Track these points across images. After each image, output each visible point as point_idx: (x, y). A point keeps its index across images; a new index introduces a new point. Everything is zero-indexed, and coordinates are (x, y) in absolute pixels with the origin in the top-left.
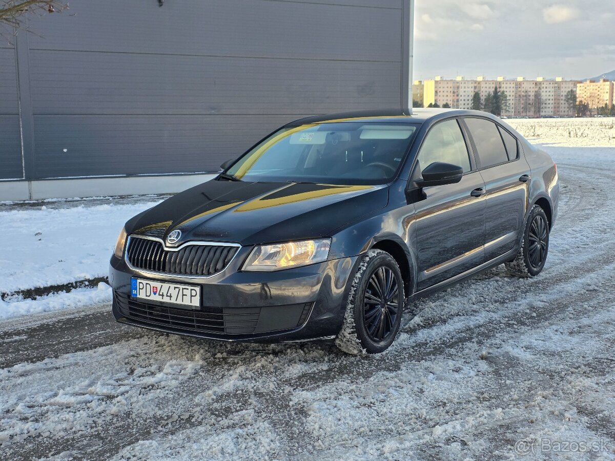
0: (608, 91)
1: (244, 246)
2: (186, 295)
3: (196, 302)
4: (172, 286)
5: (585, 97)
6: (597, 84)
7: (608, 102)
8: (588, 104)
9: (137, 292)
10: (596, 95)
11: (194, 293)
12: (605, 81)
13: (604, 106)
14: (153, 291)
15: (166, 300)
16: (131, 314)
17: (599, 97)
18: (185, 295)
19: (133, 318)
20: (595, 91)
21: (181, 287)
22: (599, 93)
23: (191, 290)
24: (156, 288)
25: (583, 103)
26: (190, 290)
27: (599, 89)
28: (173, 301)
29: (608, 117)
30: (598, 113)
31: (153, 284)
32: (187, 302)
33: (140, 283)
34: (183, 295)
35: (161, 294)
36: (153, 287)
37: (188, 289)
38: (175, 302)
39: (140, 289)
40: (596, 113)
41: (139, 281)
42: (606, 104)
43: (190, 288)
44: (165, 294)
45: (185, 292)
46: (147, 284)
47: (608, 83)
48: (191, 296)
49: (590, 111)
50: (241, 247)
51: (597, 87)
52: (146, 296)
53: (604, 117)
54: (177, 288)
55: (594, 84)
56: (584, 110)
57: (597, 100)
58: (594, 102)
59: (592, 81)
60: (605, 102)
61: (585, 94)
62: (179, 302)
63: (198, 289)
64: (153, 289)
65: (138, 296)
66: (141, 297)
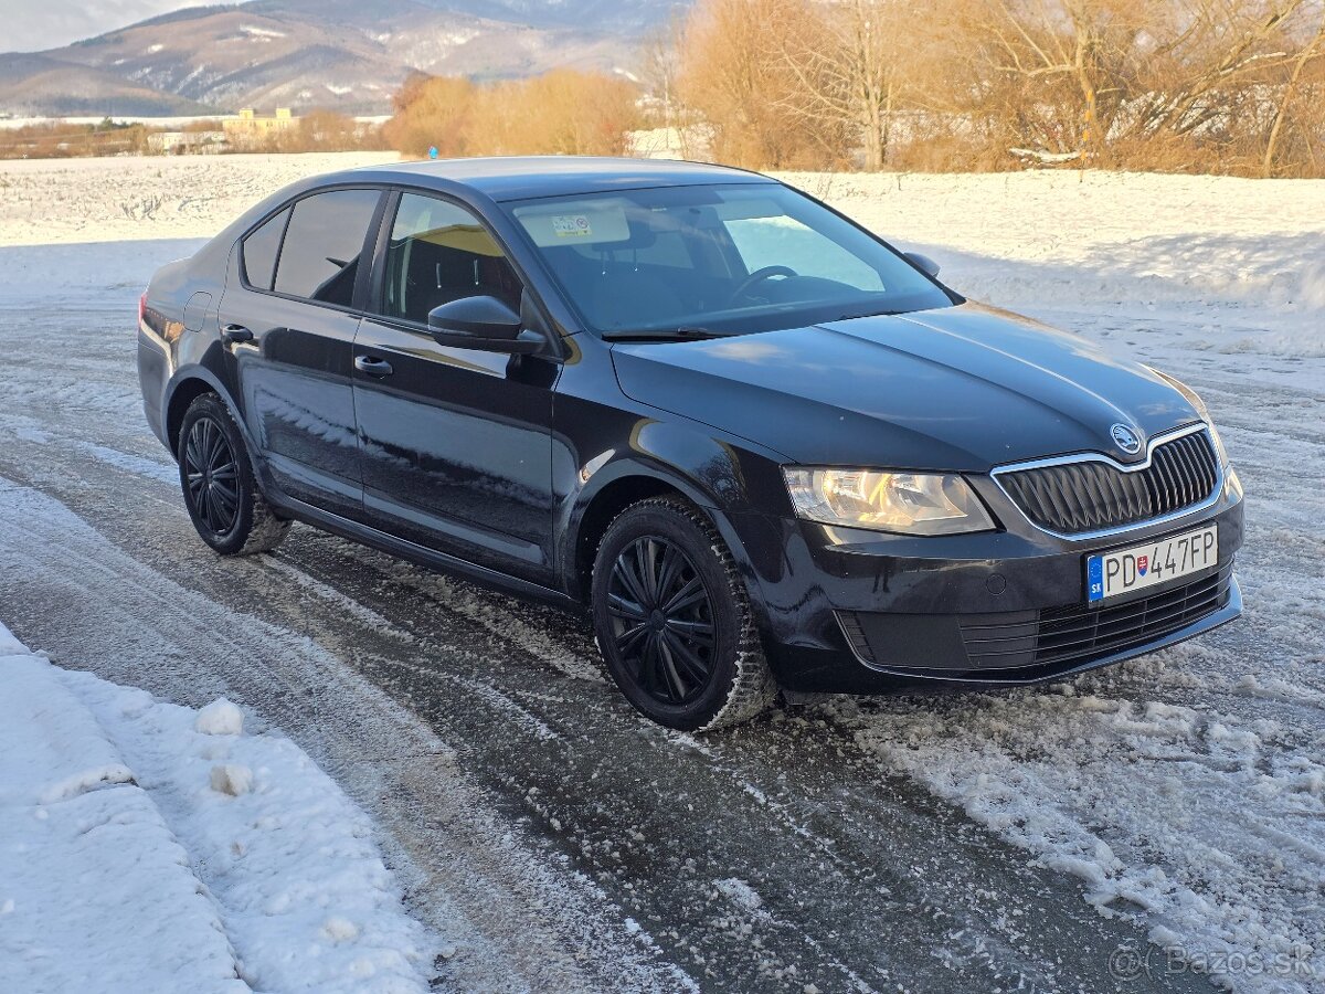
2: (1198, 551)
3: (1212, 557)
4: (1176, 541)
9: (1101, 587)
11: (1208, 540)
14: (1139, 568)
15: (1167, 575)
18: (1196, 551)
21: (1190, 536)
23: (1205, 536)
24: (1145, 558)
26: (1203, 537)
28: (1177, 572)
31: (1137, 552)
32: (1199, 564)
33: (1109, 561)
34: (1193, 553)
35: (1155, 567)
36: (1139, 560)
37: (1199, 536)
38: (1184, 573)
39: (1109, 575)
41: (1105, 559)
43: (1202, 532)
44: (1163, 566)
45: (1196, 544)
46: (1125, 557)
48: (1205, 548)
52: (1126, 585)
54: (1182, 542)
63: (1213, 529)
64: (1139, 564)
65: (1106, 594)
66: (1112, 593)
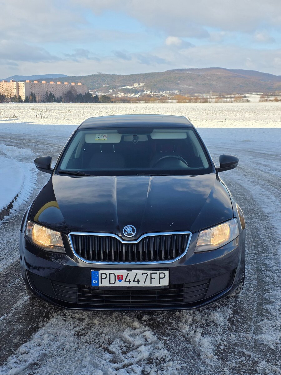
0: (16, 87)
1: (193, 233)
2: (155, 278)
3: (165, 282)
4: (140, 272)
5: (3, 91)
6: (9, 83)
7: (16, 94)
8: (5, 95)
9: (98, 282)
10: (9, 90)
11: (162, 276)
12: (13, 81)
13: (14, 96)
14: (118, 279)
16: (80, 300)
17: (10, 91)
18: (153, 278)
19: (82, 303)
20: (8, 87)
21: (149, 272)
22: (10, 89)
23: (160, 273)
24: (122, 276)
25: (2, 94)
26: (158, 274)
27: (10, 86)
28: (141, 284)
29: (17, 103)
30: (11, 101)
31: (117, 273)
32: (155, 283)
33: (101, 274)
34: (151, 278)
35: (127, 280)
36: (118, 276)
37: (156, 273)
39: (102, 278)
40: (10, 101)
41: (100, 272)
42: (15, 95)
43: (158, 272)
44: (132, 280)
45: (153, 276)
46: (110, 274)
47: (15, 83)
48: (160, 278)
49: (7, 99)
50: (191, 234)
51: (9, 85)
52: (110, 284)
53: (15, 103)
54: (145, 273)
55: (7, 83)
56: (3, 99)
57: (10, 93)
58: (8, 94)
59: (6, 81)
60: (15, 94)
61: (2, 89)
62: (148, 284)
63: (166, 272)
64: (118, 277)
65: (100, 285)
66: (102, 285)
